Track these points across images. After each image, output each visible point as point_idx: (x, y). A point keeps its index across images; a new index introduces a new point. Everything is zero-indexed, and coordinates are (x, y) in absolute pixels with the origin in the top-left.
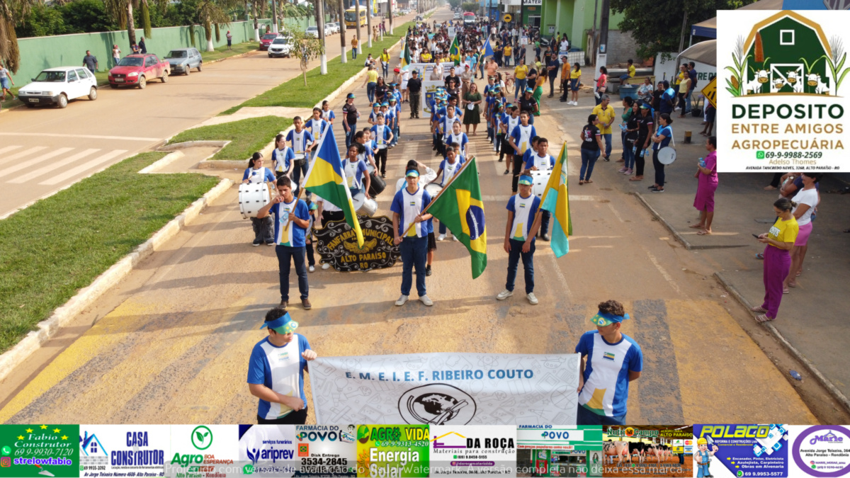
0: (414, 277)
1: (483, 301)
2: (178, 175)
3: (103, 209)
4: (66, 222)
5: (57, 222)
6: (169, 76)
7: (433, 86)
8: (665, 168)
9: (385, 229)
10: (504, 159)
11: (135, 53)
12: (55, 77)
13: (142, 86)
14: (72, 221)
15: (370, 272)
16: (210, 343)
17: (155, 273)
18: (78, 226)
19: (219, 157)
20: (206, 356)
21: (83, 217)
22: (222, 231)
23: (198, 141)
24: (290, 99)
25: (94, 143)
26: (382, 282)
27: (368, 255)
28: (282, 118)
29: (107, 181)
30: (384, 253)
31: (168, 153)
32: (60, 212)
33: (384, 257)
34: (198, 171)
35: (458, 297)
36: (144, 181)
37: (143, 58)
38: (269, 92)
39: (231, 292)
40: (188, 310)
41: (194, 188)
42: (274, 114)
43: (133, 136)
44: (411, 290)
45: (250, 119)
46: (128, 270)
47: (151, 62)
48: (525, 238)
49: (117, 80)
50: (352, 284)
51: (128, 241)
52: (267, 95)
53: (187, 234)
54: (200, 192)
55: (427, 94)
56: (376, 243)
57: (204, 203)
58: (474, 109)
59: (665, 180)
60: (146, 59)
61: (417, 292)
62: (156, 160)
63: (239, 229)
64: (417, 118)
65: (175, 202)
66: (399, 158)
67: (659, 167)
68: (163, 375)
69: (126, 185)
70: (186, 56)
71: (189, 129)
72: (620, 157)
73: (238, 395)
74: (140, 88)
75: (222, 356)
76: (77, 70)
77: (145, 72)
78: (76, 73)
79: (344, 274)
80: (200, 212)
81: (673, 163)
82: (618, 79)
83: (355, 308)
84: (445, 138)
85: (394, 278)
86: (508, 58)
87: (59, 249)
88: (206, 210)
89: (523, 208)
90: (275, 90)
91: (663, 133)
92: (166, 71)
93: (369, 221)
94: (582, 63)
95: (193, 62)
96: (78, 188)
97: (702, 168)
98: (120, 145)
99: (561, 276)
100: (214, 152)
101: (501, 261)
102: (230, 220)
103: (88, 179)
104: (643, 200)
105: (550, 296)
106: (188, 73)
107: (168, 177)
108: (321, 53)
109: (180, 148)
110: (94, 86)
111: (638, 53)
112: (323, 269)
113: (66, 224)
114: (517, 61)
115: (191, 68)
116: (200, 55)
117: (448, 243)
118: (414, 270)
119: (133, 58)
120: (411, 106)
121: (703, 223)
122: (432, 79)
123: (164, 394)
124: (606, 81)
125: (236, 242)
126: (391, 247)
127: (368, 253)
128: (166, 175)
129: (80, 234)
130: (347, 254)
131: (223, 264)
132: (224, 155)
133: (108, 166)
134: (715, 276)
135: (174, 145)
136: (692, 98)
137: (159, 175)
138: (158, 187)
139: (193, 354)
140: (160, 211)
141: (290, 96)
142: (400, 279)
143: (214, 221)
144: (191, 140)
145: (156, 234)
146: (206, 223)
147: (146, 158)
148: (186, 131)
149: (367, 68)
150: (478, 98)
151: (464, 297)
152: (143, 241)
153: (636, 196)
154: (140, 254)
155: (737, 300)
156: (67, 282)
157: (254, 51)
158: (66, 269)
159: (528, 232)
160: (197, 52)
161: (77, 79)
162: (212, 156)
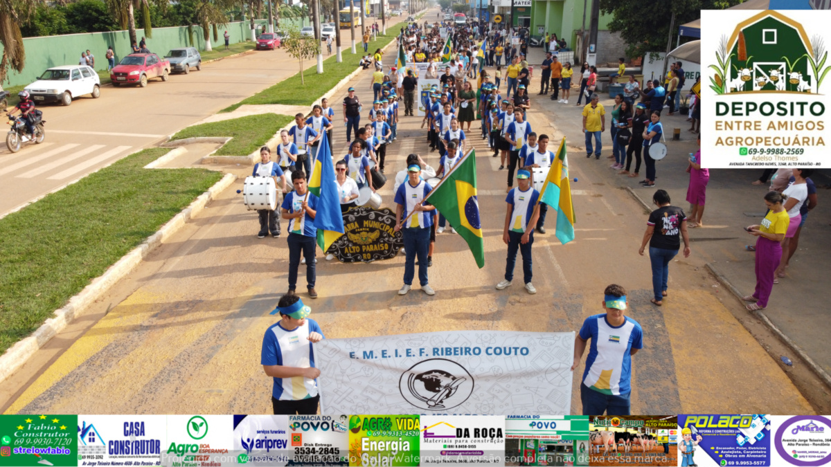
0: (417, 268)
1: (484, 290)
2: (183, 170)
3: (112, 202)
4: (77, 215)
5: (68, 215)
6: (170, 74)
7: (429, 85)
8: (656, 163)
9: (388, 221)
10: (499, 155)
11: (135, 52)
12: (59, 75)
13: (143, 85)
14: (82, 214)
15: (372, 263)
16: (221, 330)
17: (164, 263)
18: (87, 218)
19: (221, 152)
20: (218, 342)
21: (93, 210)
22: (227, 224)
23: (201, 138)
24: (288, 98)
25: (98, 140)
26: (384, 272)
27: (371, 246)
28: (280, 115)
29: (114, 176)
30: (386, 245)
31: (172, 149)
32: (70, 206)
33: (387, 248)
34: (202, 167)
35: (460, 287)
36: (150, 176)
37: (144, 58)
38: (267, 90)
39: (239, 282)
40: (198, 299)
41: (198, 183)
42: (273, 112)
43: (137, 133)
44: (414, 280)
45: (250, 116)
46: (138, 261)
47: (152, 61)
48: (524, 230)
49: (119, 78)
50: (356, 274)
51: (137, 233)
52: (265, 93)
53: (193, 226)
54: (205, 187)
55: (422, 92)
56: (379, 234)
57: (209, 197)
58: (467, 107)
59: (656, 175)
60: (147, 58)
61: (419, 281)
62: (161, 156)
63: (245, 222)
64: (412, 115)
65: (181, 195)
66: (397, 153)
67: (650, 162)
68: (178, 360)
69: (133, 179)
70: (185, 55)
71: (191, 125)
72: (611, 154)
73: (251, 379)
74: (141, 86)
75: (233, 343)
76: (80, 69)
77: (146, 70)
78: (80, 71)
79: (348, 265)
80: (205, 206)
81: (663, 159)
82: (608, 78)
83: (359, 297)
84: (442, 135)
85: (396, 269)
86: (499, 58)
87: (71, 240)
88: (210, 203)
89: (522, 201)
90: (273, 89)
91: (654, 130)
92: (166, 70)
93: (372, 212)
94: (572, 62)
95: (192, 61)
96: (86, 183)
97: (692, 163)
98: (124, 141)
99: (557, 267)
100: (216, 148)
101: (499, 252)
102: (235, 213)
103: (96, 173)
104: (635, 194)
105: (548, 285)
106: (188, 72)
107: (173, 172)
108: (318, 52)
109: (182, 144)
110: (97, 85)
111: (627, 53)
112: (327, 260)
113: (77, 217)
114: (508, 61)
115: (190, 67)
116: (199, 54)
117: (447, 236)
118: (416, 260)
119: (134, 57)
120: (405, 103)
121: (694, 216)
122: (427, 77)
123: (179, 378)
124: (595, 80)
125: (242, 235)
126: (393, 238)
127: (371, 244)
128: (171, 170)
129: (91, 226)
130: (350, 245)
131: (231, 255)
132: (227, 151)
133: (114, 162)
134: (706, 267)
135: (177, 141)
136: (680, 97)
137: (165, 170)
138: (165, 182)
139: (205, 341)
140: (167, 204)
141: (288, 94)
142: (403, 268)
143: (219, 214)
144: (193, 136)
145: (164, 227)
146: (212, 216)
147: (151, 154)
148: (188, 128)
149: (362, 67)
150: (471, 96)
151: (465, 287)
152: (152, 233)
153: (628, 190)
154: (150, 245)
155: (729, 290)
156: (81, 272)
157: (251, 50)
158: (79, 259)
159: (527, 224)
160: (196, 52)
161: (81, 78)
162: (215, 152)
